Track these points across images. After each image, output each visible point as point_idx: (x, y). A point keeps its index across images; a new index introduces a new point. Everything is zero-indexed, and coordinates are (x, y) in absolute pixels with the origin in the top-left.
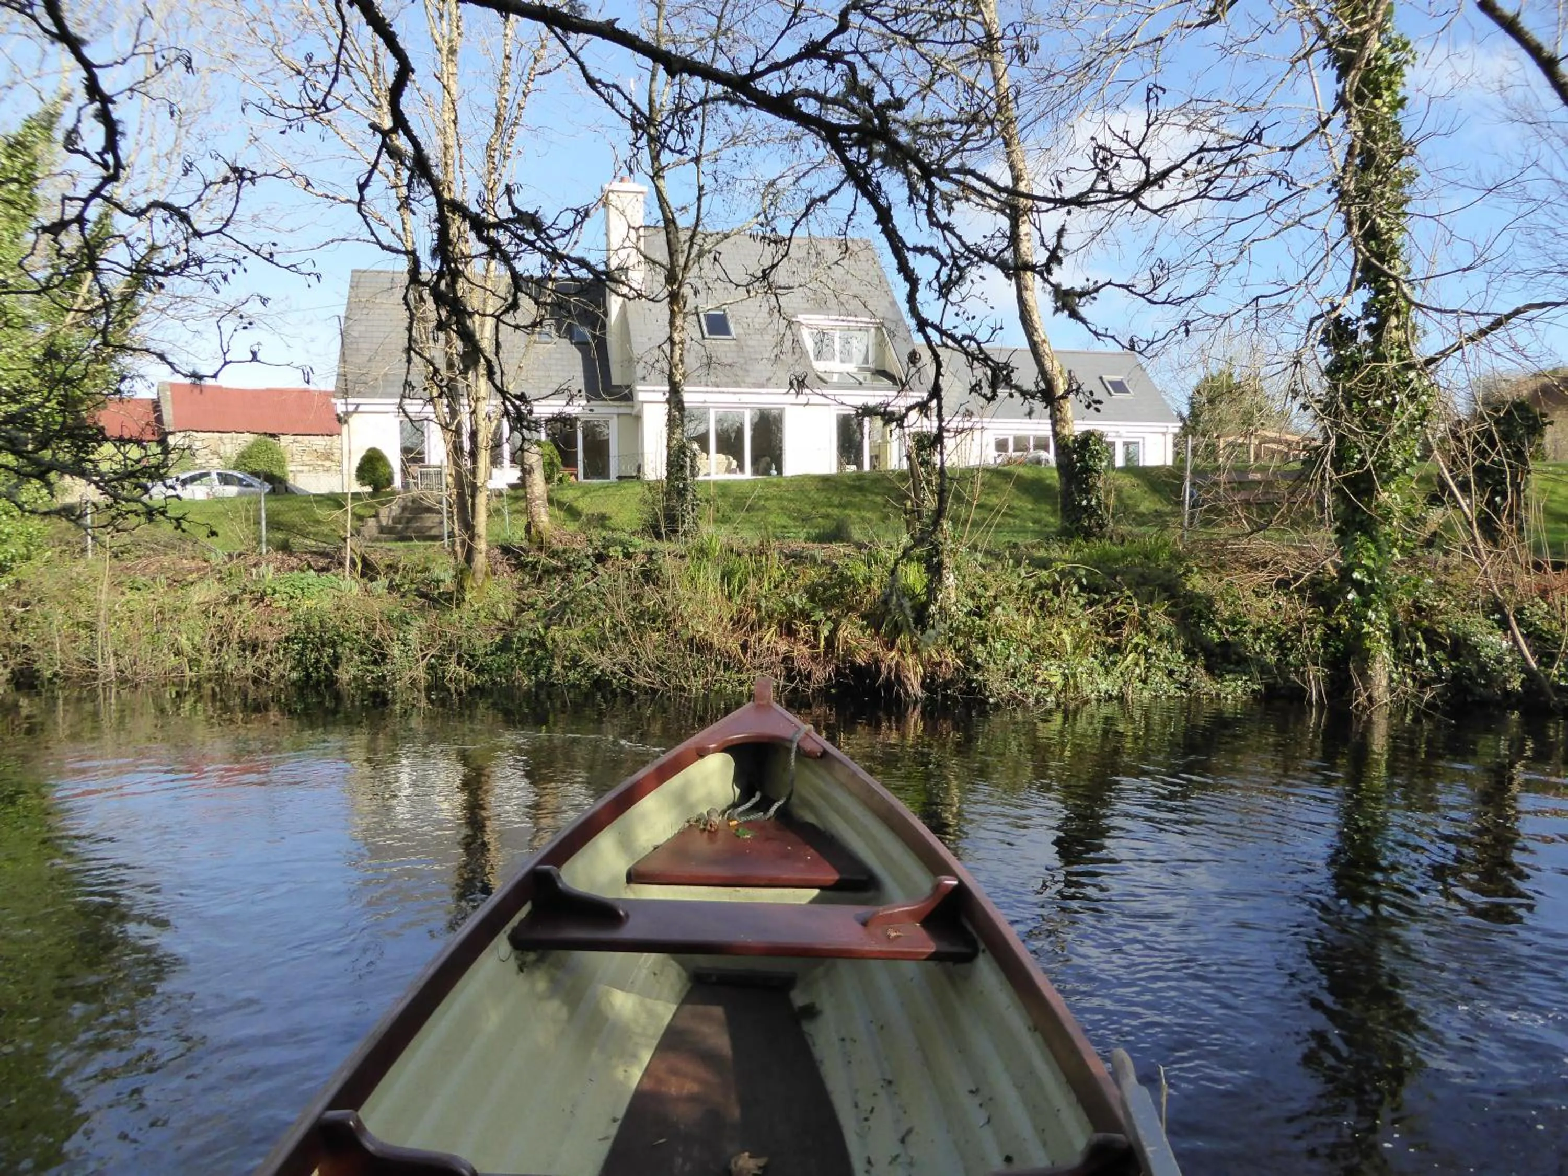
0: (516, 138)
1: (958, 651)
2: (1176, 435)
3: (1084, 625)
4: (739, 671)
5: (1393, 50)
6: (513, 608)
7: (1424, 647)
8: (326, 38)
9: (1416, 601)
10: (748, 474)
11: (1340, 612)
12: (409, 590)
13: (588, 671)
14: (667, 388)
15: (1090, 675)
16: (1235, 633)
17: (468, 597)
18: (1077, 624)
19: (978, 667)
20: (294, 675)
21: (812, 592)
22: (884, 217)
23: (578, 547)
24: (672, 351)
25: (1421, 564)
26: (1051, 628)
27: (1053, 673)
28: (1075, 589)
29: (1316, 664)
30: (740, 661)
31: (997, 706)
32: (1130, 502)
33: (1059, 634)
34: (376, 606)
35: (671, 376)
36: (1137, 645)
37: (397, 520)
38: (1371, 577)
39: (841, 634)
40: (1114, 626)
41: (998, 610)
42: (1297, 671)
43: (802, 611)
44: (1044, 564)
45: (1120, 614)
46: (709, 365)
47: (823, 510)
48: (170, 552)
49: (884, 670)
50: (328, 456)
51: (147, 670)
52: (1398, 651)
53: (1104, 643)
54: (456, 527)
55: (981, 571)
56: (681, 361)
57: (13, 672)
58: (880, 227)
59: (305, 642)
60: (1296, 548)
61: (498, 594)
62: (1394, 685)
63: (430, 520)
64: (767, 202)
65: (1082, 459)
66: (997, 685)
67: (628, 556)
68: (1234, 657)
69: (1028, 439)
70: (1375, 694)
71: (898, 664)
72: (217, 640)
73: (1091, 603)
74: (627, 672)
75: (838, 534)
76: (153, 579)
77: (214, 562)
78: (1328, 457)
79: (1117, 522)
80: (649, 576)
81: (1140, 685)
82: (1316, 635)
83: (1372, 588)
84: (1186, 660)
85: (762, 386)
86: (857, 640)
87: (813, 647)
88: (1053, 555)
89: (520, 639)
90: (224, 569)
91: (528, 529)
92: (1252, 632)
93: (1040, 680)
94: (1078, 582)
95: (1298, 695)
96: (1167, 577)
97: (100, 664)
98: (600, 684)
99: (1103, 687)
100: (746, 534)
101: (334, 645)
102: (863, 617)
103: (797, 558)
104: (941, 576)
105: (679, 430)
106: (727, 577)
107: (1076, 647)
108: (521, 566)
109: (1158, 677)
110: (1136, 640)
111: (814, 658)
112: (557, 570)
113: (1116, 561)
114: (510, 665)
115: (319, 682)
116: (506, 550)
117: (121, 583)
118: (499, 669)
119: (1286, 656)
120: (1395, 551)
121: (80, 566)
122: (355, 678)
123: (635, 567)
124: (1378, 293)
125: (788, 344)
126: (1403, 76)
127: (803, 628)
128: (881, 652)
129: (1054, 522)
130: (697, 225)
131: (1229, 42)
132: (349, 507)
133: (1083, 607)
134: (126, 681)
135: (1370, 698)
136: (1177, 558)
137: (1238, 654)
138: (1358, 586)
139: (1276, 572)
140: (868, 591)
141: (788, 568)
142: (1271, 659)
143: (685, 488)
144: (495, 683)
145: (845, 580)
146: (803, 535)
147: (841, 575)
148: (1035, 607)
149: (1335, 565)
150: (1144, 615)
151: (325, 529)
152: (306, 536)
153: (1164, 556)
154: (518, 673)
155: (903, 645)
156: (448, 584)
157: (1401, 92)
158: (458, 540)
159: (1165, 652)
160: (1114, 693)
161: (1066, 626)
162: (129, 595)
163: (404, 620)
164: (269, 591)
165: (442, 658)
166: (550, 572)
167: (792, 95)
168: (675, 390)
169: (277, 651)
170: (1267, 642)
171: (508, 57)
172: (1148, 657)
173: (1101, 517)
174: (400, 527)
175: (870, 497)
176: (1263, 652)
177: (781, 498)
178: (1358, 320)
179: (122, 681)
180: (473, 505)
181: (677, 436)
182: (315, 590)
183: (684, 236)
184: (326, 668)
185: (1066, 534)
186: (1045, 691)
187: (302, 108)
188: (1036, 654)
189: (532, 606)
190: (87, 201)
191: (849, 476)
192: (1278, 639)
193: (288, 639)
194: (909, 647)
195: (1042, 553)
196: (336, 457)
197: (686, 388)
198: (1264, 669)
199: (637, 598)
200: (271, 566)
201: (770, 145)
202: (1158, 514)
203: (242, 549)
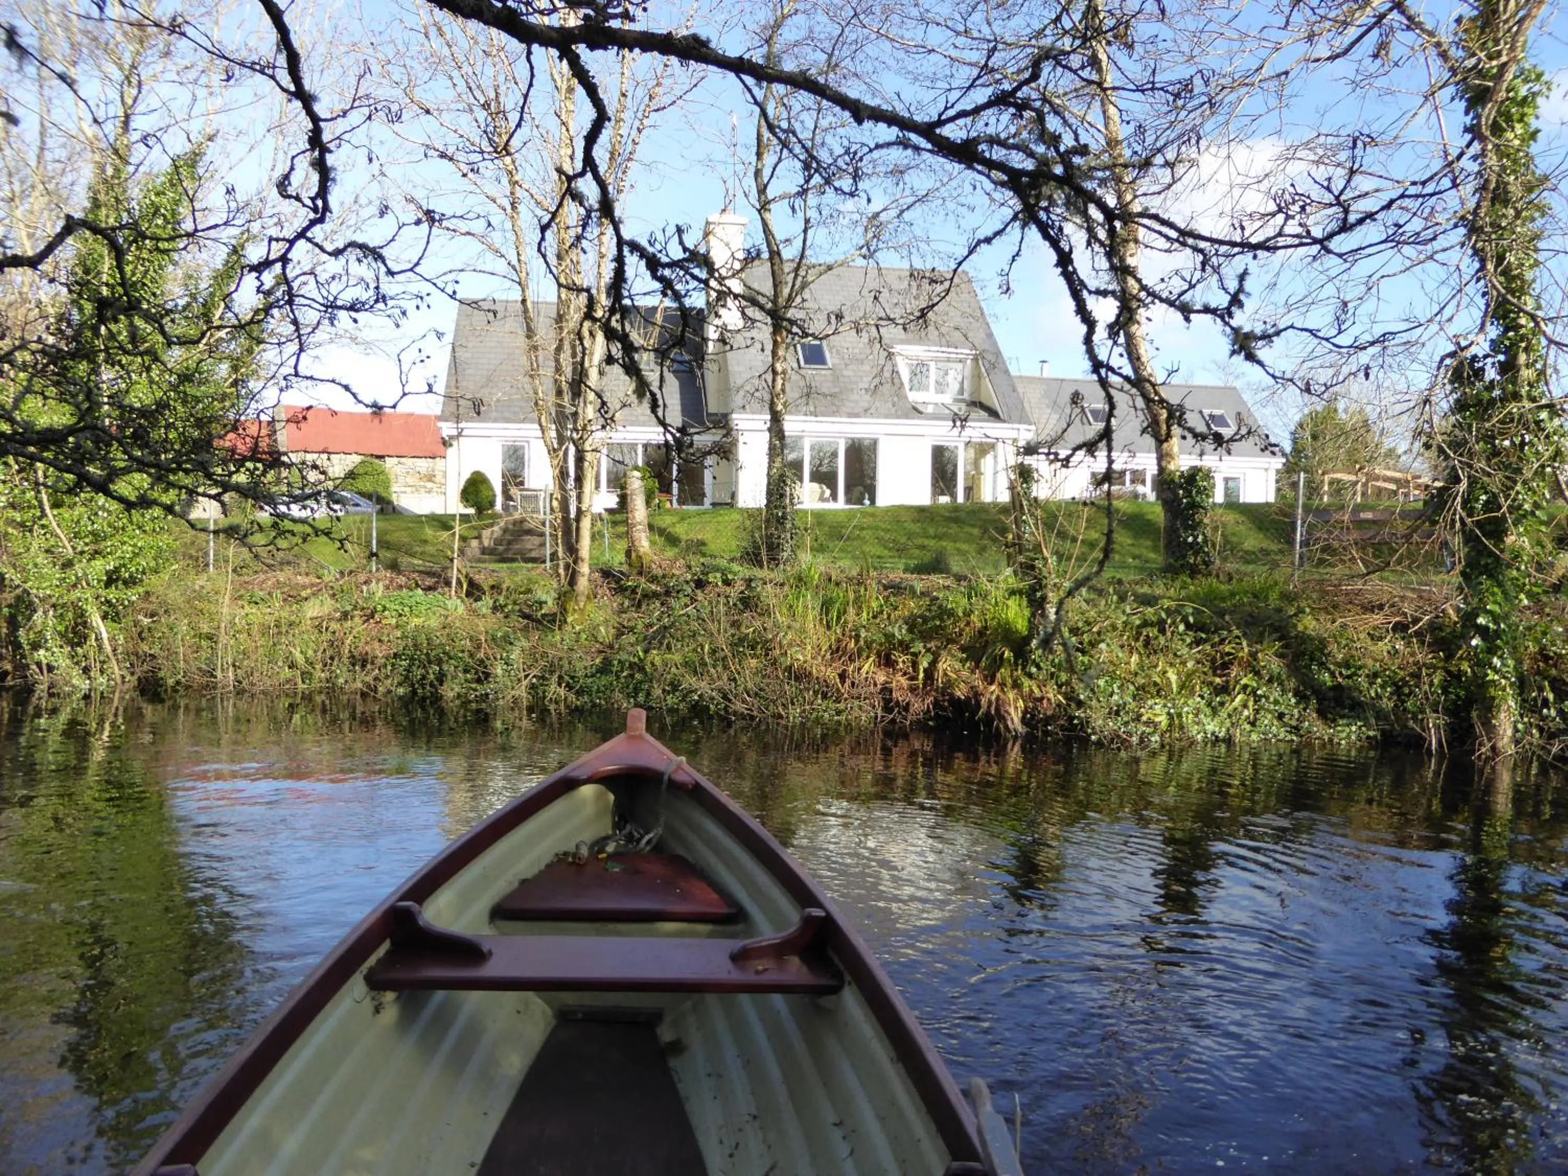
0: (629, 173)
1: (1060, 687)
2: (1278, 471)
3: (1190, 664)
4: (838, 701)
5: (1526, 81)
6: (613, 631)
7: (1551, 697)
8: (451, 78)
9: (1543, 649)
10: (841, 504)
11: (1461, 658)
12: (513, 611)
13: (685, 696)
14: (769, 417)
15: (1196, 715)
16: (1349, 677)
17: (570, 619)
18: (1184, 663)
19: (1080, 704)
20: (401, 691)
21: (911, 624)
22: (1064, 260)
23: (677, 572)
24: (774, 381)
25: (1547, 610)
26: (1156, 666)
27: (1158, 712)
28: (1182, 627)
29: (1437, 712)
30: (838, 690)
31: (1099, 744)
32: (1234, 539)
33: (1165, 672)
34: (481, 625)
35: (772, 405)
36: (1245, 687)
37: (498, 542)
38: (1496, 622)
39: (941, 666)
40: (1222, 666)
41: (1103, 646)
42: (1415, 718)
43: (901, 643)
44: (1148, 601)
45: (1229, 654)
46: (808, 395)
47: (920, 541)
48: (286, 568)
49: (984, 702)
50: (430, 478)
51: (262, 682)
52: (1524, 701)
53: (1211, 683)
54: (560, 550)
55: (1084, 606)
56: (783, 391)
57: (139, 679)
58: (1059, 270)
59: (412, 659)
60: (1414, 590)
61: (599, 617)
62: (1519, 735)
63: (531, 542)
64: (870, 235)
65: (1188, 494)
66: (1100, 722)
67: (727, 583)
68: (1348, 702)
69: (1124, 473)
70: (1500, 744)
71: (998, 698)
72: (328, 654)
73: (1198, 642)
74: (725, 697)
75: (936, 566)
76: (270, 594)
77: (327, 579)
78: (1459, 499)
79: (1225, 560)
80: (748, 603)
81: (1248, 727)
82: (1436, 681)
83: (1498, 634)
84: (1297, 703)
85: (857, 415)
86: (956, 672)
87: (912, 678)
88: (1158, 592)
89: (620, 662)
90: (337, 586)
91: (628, 553)
92: (1368, 676)
93: (1144, 718)
94: (1185, 620)
95: (1417, 742)
96: (1276, 617)
97: (219, 674)
98: (699, 710)
99: (1210, 728)
100: (845, 563)
101: (440, 662)
102: (963, 649)
103: (895, 588)
104: (1043, 609)
105: (779, 459)
106: (826, 605)
107: (1182, 687)
108: (621, 590)
109: (1266, 720)
110: (1244, 681)
111: (913, 689)
112: (656, 595)
113: (1223, 599)
114: (610, 687)
115: (424, 699)
116: (607, 574)
117: (241, 597)
118: (598, 691)
119: (1403, 702)
120: (1522, 596)
121: (201, 581)
122: (459, 696)
123: (733, 593)
124: (1507, 329)
125: (887, 374)
126: (1536, 107)
127: (902, 660)
128: (980, 684)
129: (1157, 558)
130: (802, 256)
131: (1359, 77)
132: (457, 529)
133: (1190, 646)
134: (244, 691)
135: (1493, 748)
136: (1287, 597)
137: (1353, 699)
138: (1483, 631)
139: (1394, 615)
140: (968, 624)
141: (887, 599)
142: (1387, 704)
143: (784, 517)
144: (594, 705)
145: (945, 613)
146: (902, 567)
147: (940, 607)
148: (1139, 644)
149: (1458, 610)
150: (1253, 655)
151: (430, 549)
152: (413, 555)
153: (1274, 596)
154: (617, 695)
155: (1003, 679)
156: (550, 606)
157: (1534, 124)
158: (562, 564)
159: (1275, 694)
160: (1222, 735)
161: (1172, 665)
162: (247, 609)
163: (508, 641)
164: (379, 608)
165: (543, 678)
166: (649, 596)
167: (975, 141)
168: (776, 419)
169: (385, 666)
170: (1383, 687)
171: (624, 95)
172: (1257, 700)
173: (1207, 554)
174: (501, 548)
175: (967, 529)
176: (1379, 697)
177: (877, 528)
178: (1486, 357)
179: (240, 692)
180: (578, 529)
181: (777, 465)
182: (422, 608)
183: (788, 267)
184: (432, 685)
185: (1171, 571)
186: (1148, 730)
187: (482, 152)
188: (1141, 693)
189: (632, 630)
190: (292, 242)
191: (944, 506)
192: (1395, 684)
193: (396, 656)
194: (1009, 681)
195: (1145, 590)
196: (439, 479)
197: (787, 417)
198: (1380, 715)
199: (736, 624)
200: (381, 584)
201: (874, 178)
202: (1265, 552)
203: (353, 566)
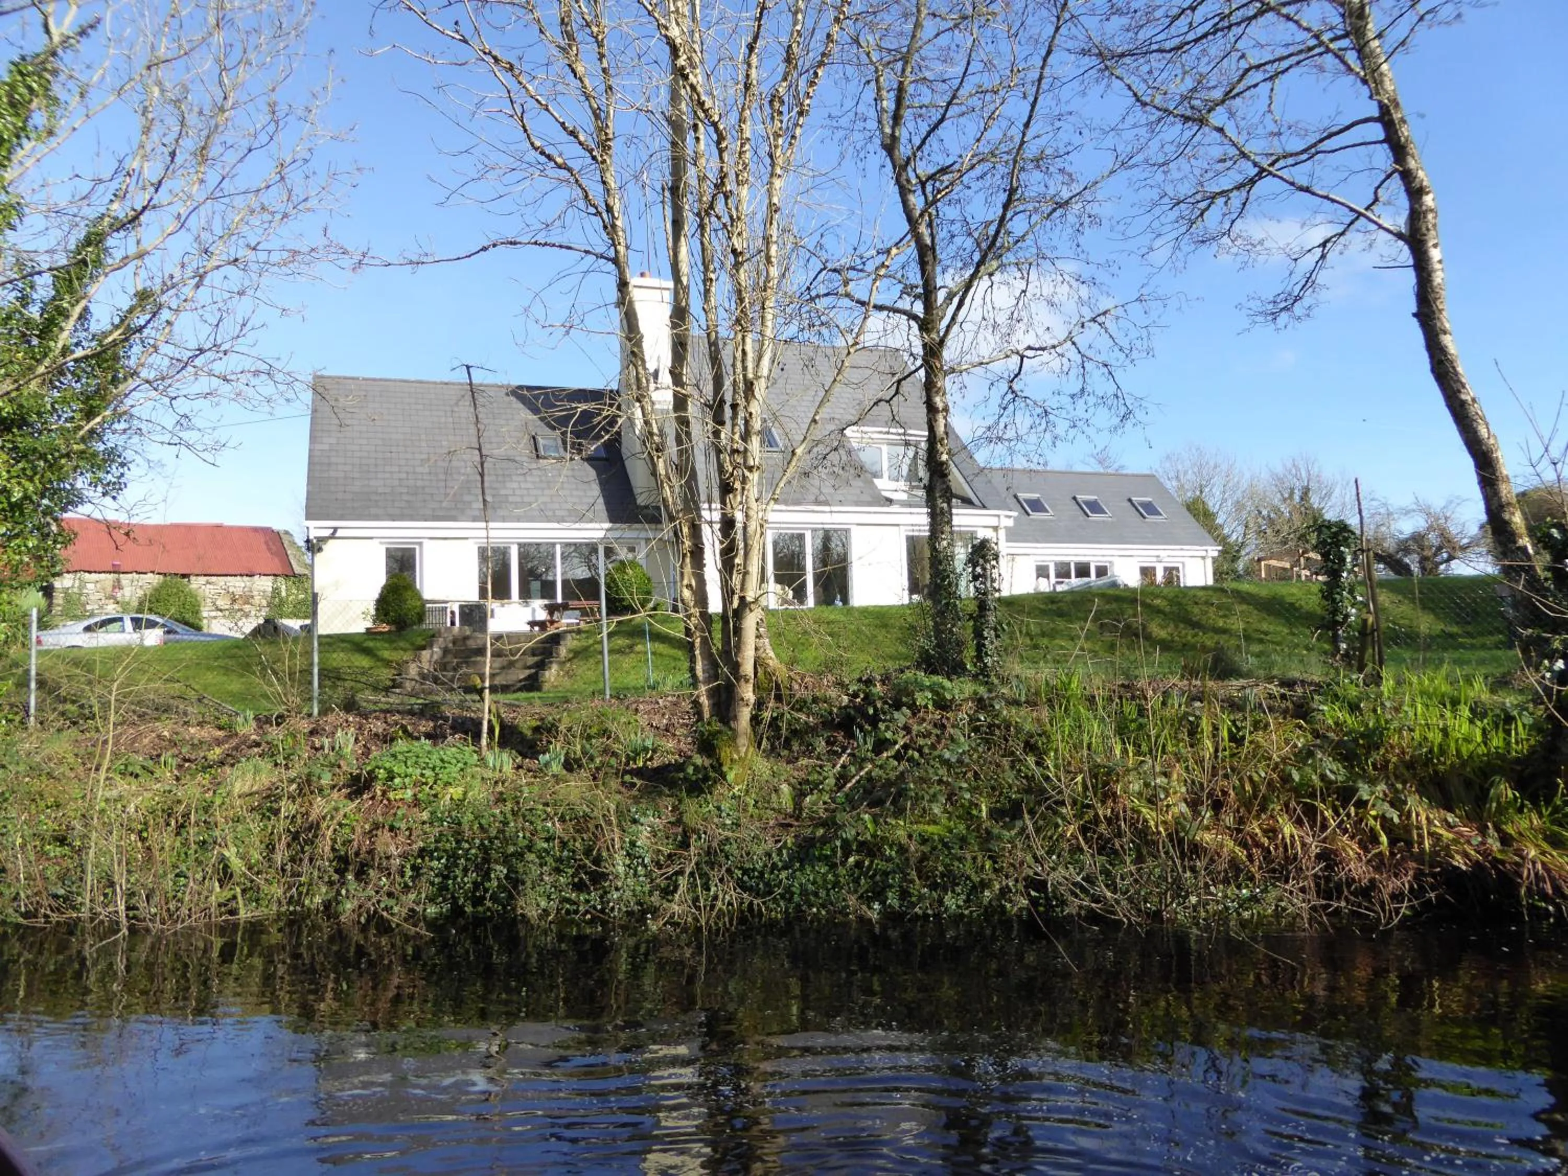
2: (1215, 560)
17: (729, 776)
20: (434, 911)
23: (831, 694)
50: (248, 599)
59: (453, 856)
69: (1068, 564)
76: (154, 758)
77: (240, 728)
85: (825, 503)
101: (508, 859)
122: (548, 914)
125: (845, 458)
162: (122, 786)
169: (403, 871)
174: (447, 674)
182: (454, 770)
184: (494, 898)
196: (258, 600)
203: (281, 709)
